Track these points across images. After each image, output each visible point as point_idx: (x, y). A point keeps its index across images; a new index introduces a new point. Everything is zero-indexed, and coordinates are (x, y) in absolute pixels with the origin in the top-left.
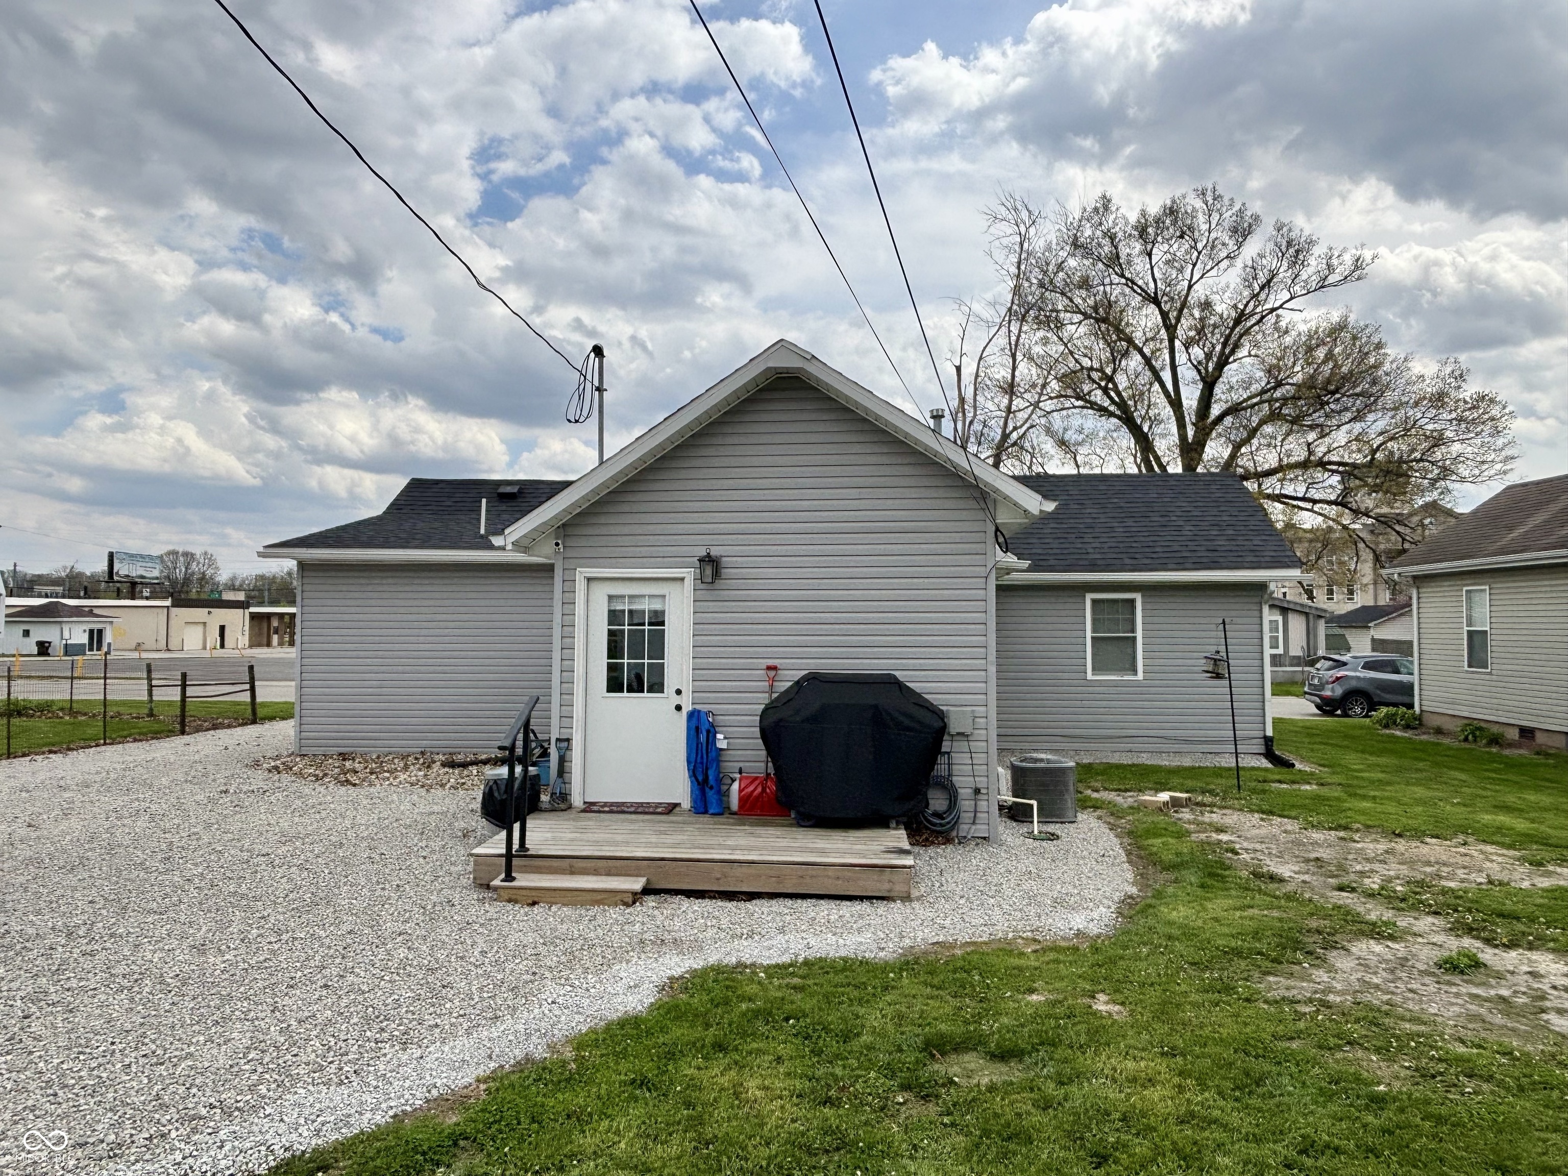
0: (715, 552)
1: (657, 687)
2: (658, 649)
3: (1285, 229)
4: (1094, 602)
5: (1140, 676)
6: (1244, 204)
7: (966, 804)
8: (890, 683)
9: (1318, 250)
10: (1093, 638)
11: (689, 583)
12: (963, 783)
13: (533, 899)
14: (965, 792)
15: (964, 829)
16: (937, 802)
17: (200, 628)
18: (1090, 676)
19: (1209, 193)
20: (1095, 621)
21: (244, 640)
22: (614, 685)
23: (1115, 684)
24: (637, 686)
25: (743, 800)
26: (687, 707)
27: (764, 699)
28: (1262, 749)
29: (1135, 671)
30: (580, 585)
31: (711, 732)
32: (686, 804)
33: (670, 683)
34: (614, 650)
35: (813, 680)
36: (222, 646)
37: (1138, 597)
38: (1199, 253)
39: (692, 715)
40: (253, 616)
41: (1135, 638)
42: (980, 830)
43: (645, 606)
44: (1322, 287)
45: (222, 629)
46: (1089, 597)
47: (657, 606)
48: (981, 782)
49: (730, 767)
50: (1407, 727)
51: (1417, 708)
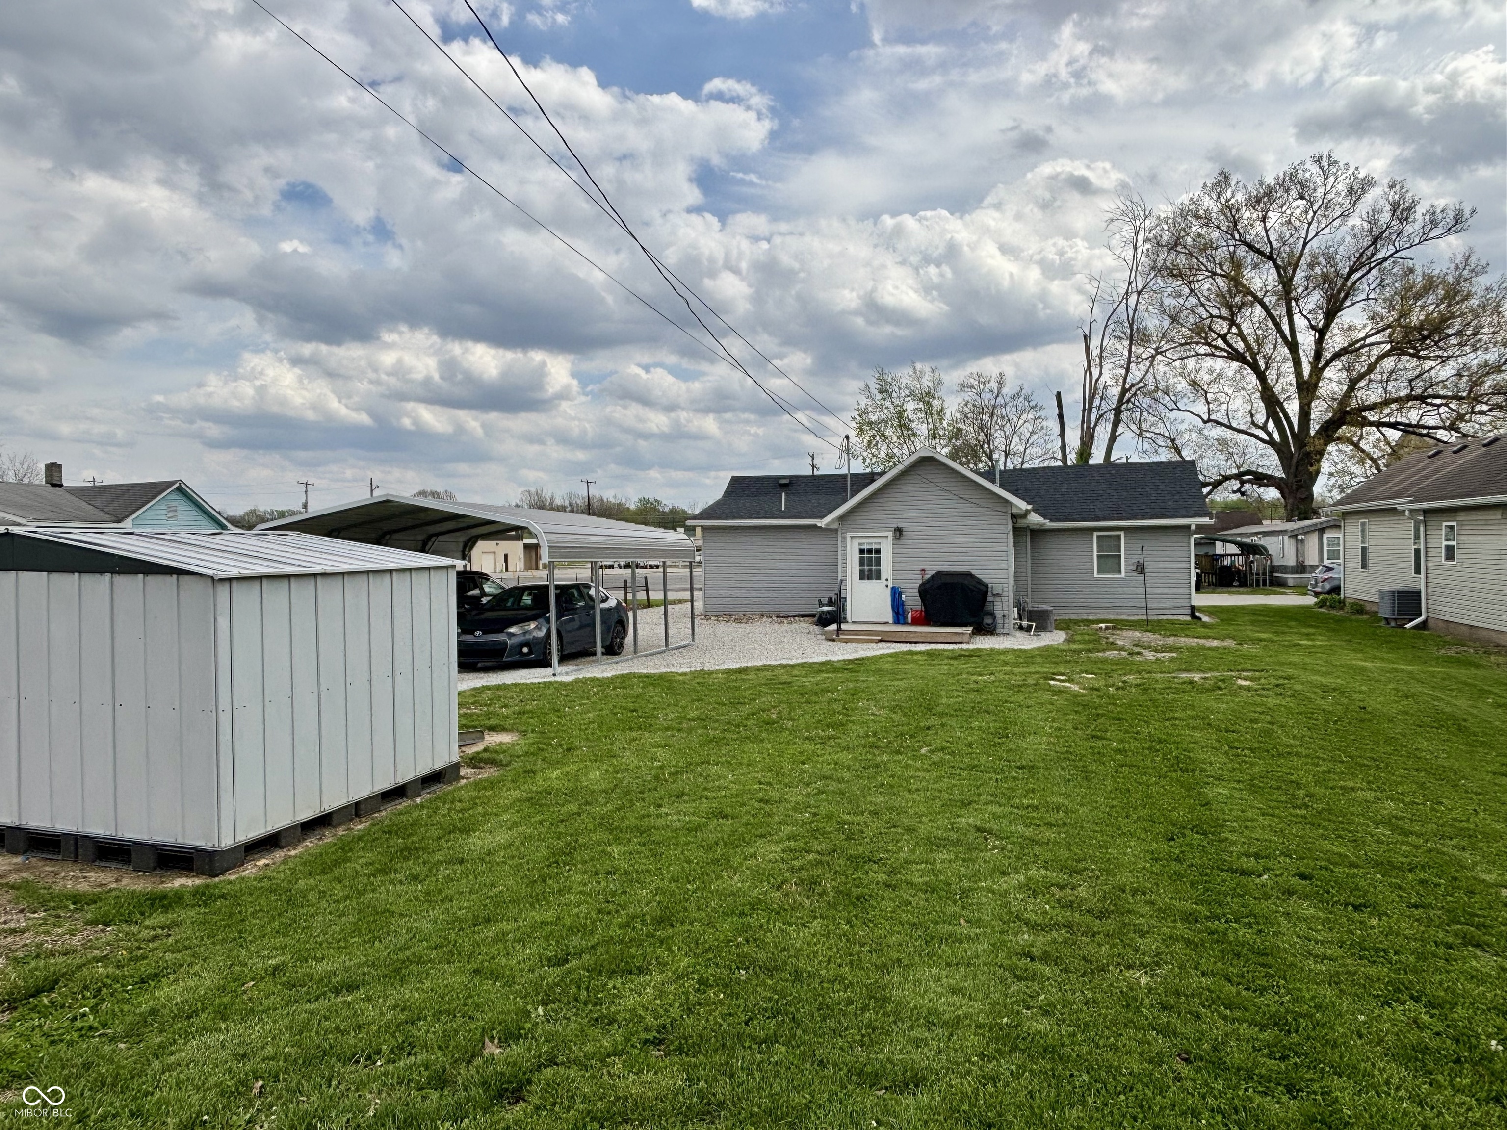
0: (900, 526)
1: (878, 578)
2: (878, 564)
3: (1398, 187)
4: (1098, 537)
5: (1123, 574)
6: (1357, 168)
7: (999, 621)
8: (969, 575)
9: (1420, 210)
10: (1098, 556)
11: (890, 538)
12: (999, 613)
13: (847, 642)
14: (999, 616)
15: (998, 631)
16: (988, 620)
17: (491, 556)
18: (1096, 575)
19: (1324, 159)
20: (1098, 546)
21: (521, 565)
22: (862, 578)
23: (1108, 579)
24: (870, 578)
25: (913, 618)
26: (890, 585)
27: (920, 582)
28: (1189, 612)
29: (1120, 572)
30: (848, 539)
31: (900, 594)
32: (891, 621)
33: (883, 576)
34: (862, 564)
35: (939, 574)
36: (507, 570)
37: (1122, 534)
38: (1315, 213)
39: (893, 589)
40: (526, 547)
41: (1120, 556)
42: (1006, 631)
43: (874, 547)
44: (1425, 240)
45: (506, 556)
46: (1095, 534)
47: (877, 547)
48: (1006, 612)
49: (908, 607)
50: (1332, 607)
51: (1342, 596)
